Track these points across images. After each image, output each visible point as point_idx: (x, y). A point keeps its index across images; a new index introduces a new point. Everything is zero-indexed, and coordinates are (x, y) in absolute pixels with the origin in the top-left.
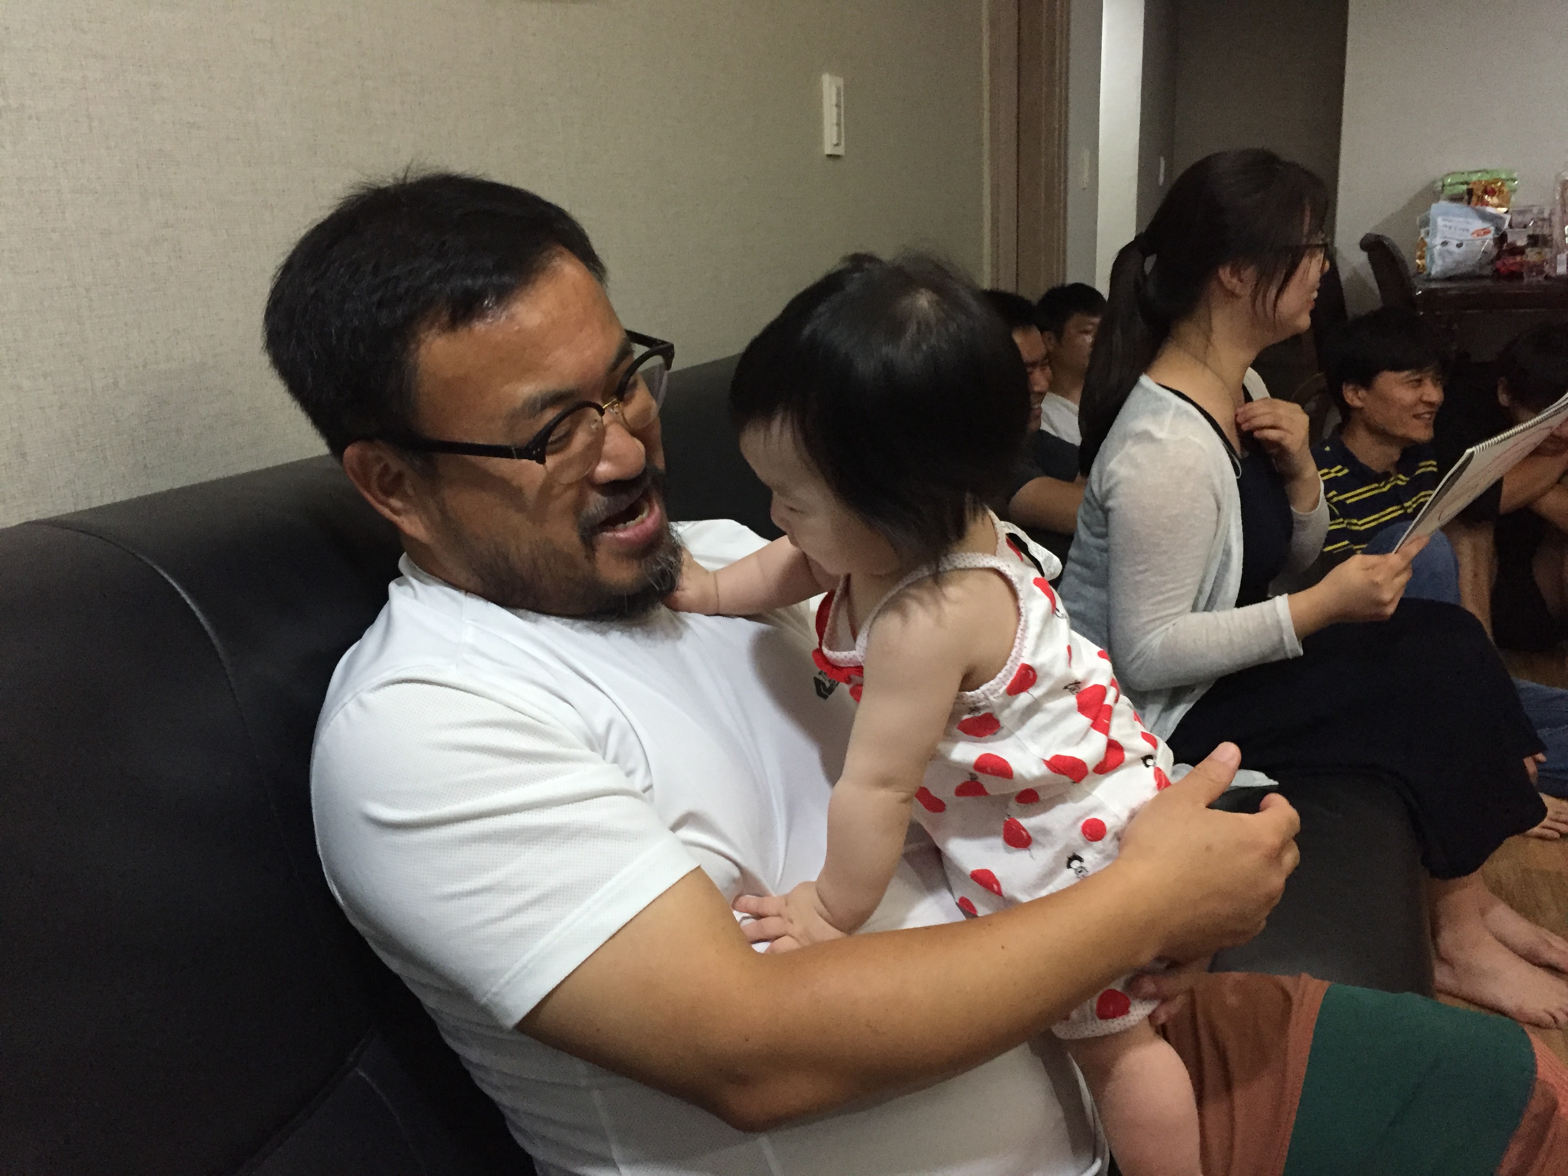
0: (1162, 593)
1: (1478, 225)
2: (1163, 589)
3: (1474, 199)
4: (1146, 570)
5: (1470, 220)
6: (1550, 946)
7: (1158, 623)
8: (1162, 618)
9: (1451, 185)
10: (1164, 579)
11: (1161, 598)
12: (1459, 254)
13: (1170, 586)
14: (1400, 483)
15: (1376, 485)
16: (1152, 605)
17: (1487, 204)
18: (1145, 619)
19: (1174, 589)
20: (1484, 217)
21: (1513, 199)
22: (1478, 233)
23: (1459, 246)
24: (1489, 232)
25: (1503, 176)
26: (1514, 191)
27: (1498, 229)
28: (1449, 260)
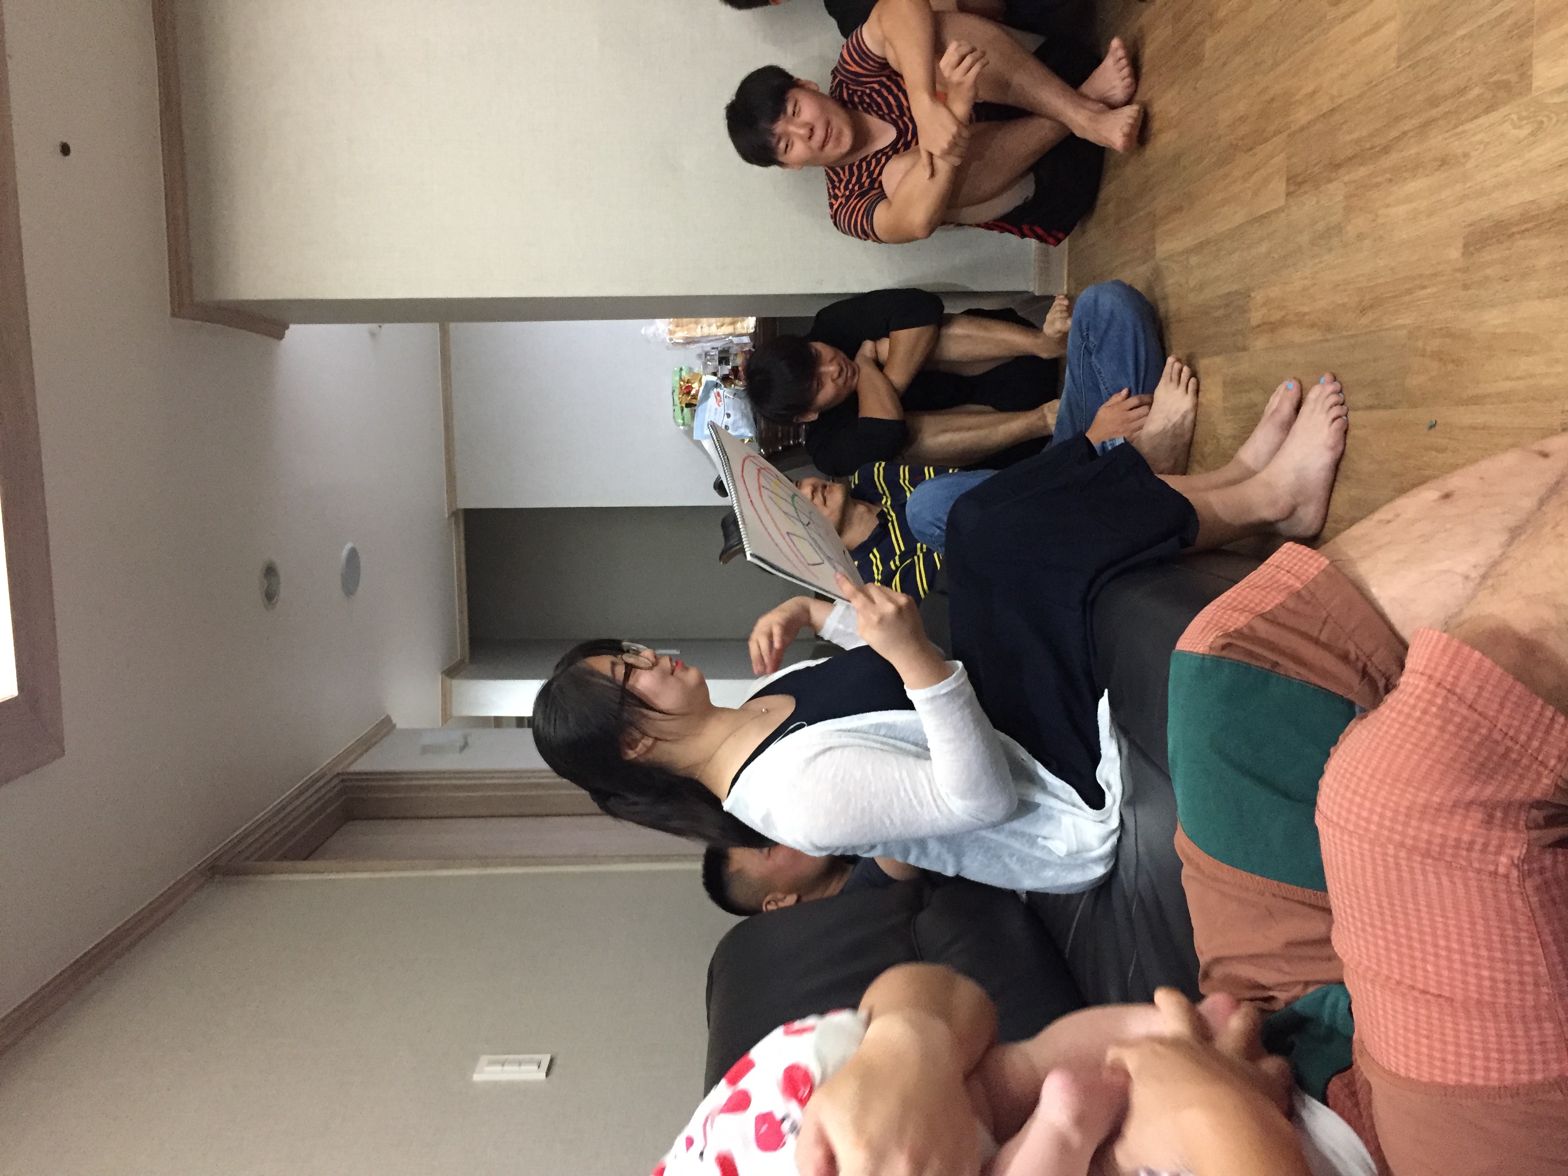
0: (910, 800)
1: (712, 399)
2: (907, 800)
3: (694, 402)
4: (889, 817)
5: (708, 408)
6: (1276, 410)
7: (939, 802)
8: (935, 800)
9: (683, 419)
10: (895, 800)
11: (915, 802)
12: (735, 415)
13: (902, 794)
14: (889, 503)
15: (890, 525)
16: (922, 806)
17: (698, 391)
18: (937, 814)
19: (905, 790)
20: (706, 396)
21: (696, 370)
22: (718, 402)
23: (729, 416)
24: (718, 394)
25: (677, 378)
26: (690, 370)
27: (716, 385)
28: (740, 423)
